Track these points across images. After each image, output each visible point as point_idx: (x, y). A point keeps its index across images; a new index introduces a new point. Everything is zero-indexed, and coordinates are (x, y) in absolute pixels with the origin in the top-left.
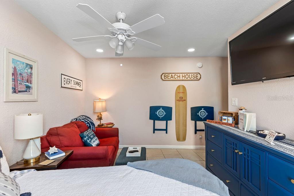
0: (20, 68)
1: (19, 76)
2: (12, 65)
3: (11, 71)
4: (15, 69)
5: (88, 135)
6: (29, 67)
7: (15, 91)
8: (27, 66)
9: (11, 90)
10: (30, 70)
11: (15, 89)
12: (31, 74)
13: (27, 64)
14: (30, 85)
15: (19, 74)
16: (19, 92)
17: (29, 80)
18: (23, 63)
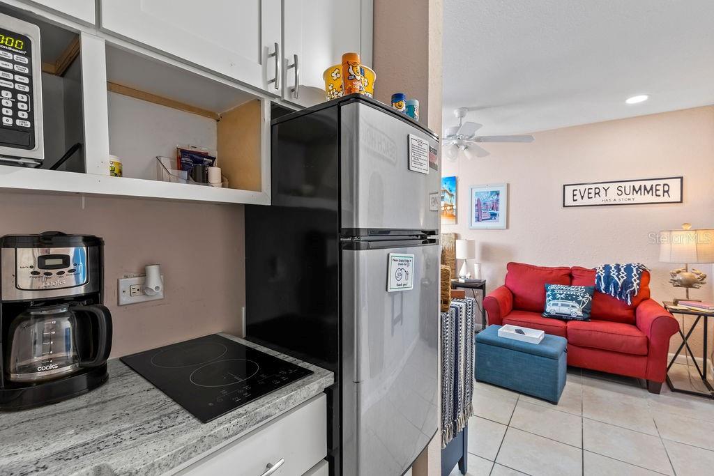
0: (483, 198)
1: (482, 206)
2: (475, 198)
3: (474, 203)
4: (478, 200)
5: (553, 290)
6: (495, 193)
7: (478, 219)
8: (491, 194)
9: (474, 219)
10: (496, 197)
11: (478, 218)
12: (498, 200)
13: (492, 192)
14: (495, 212)
15: (482, 204)
16: (483, 220)
17: (495, 206)
18: (488, 193)
